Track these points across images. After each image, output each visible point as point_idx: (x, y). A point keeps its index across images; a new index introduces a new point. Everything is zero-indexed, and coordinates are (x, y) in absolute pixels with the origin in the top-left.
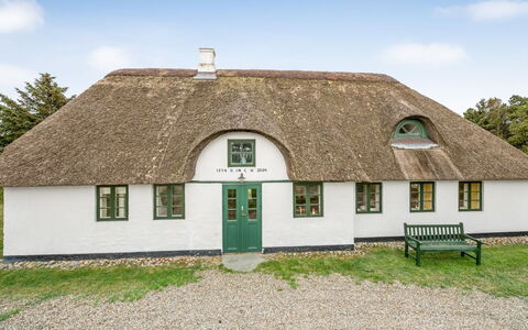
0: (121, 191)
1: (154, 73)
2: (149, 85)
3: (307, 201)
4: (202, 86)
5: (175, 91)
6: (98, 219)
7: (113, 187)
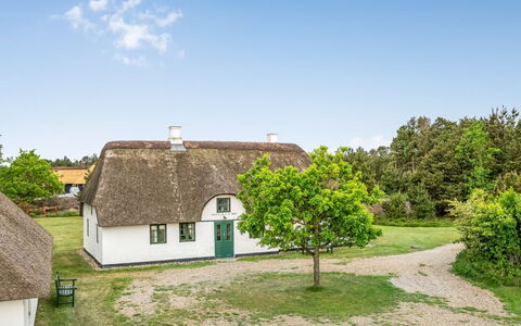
0: (162, 227)
2: (144, 156)
4: (180, 157)
5: (165, 162)
6: (151, 243)
7: (158, 225)
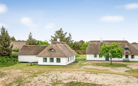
0: (96, 55)
2: (95, 43)
4: (102, 43)
5: (99, 44)
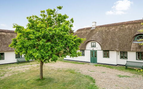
1: (84, 29)
3: (106, 54)
5: (87, 33)
